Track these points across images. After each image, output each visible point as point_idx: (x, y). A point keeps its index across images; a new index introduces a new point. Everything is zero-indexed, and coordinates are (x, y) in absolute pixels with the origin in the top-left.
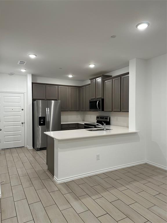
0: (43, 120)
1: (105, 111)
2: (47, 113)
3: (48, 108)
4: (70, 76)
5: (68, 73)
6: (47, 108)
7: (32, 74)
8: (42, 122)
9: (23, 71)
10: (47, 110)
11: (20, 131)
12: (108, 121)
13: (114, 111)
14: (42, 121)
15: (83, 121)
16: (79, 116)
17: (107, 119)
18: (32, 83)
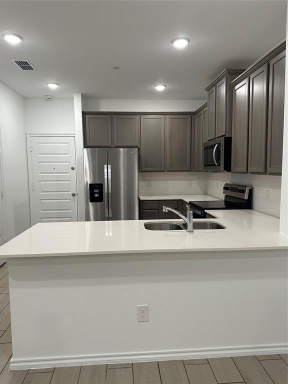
0: (98, 191)
1: (233, 172)
2: (106, 177)
3: (109, 166)
4: (160, 88)
5: (154, 81)
6: (106, 166)
7: (82, 94)
8: (97, 195)
9: (53, 86)
10: (106, 171)
11: (69, 210)
12: (246, 197)
13: (252, 173)
14: (97, 193)
15: (206, 194)
16: (196, 182)
17: (243, 192)
18: (83, 112)
